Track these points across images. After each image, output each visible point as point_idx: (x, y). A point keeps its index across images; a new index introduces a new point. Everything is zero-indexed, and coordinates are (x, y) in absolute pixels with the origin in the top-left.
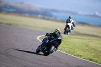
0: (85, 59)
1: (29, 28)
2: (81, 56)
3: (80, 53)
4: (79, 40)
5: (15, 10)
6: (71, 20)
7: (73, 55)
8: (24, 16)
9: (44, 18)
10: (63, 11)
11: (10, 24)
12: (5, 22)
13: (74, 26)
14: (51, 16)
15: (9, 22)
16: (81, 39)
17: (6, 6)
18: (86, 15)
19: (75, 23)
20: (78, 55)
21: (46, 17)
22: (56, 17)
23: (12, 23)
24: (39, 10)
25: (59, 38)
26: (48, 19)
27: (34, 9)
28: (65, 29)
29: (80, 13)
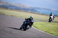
0: (56, 36)
1: (23, 18)
2: (53, 34)
3: (53, 32)
4: (52, 25)
5: (15, 8)
6: (52, 14)
7: (49, 33)
8: (21, 11)
9: (32, 13)
10: (43, 9)
11: (12, 16)
12: (10, 15)
13: (54, 18)
14: (36, 11)
15: (12, 15)
16: (53, 24)
17: (10, 6)
18: (56, 11)
19: (54, 16)
20: (52, 34)
21: (33, 12)
22: (39, 12)
23: (13, 15)
24: (29, 8)
25: (32, 21)
26: (35, 13)
27: (26, 7)
28: (49, 20)
29: (53, 10)
